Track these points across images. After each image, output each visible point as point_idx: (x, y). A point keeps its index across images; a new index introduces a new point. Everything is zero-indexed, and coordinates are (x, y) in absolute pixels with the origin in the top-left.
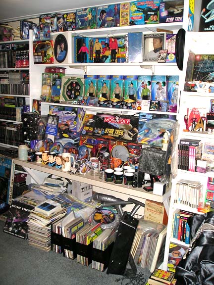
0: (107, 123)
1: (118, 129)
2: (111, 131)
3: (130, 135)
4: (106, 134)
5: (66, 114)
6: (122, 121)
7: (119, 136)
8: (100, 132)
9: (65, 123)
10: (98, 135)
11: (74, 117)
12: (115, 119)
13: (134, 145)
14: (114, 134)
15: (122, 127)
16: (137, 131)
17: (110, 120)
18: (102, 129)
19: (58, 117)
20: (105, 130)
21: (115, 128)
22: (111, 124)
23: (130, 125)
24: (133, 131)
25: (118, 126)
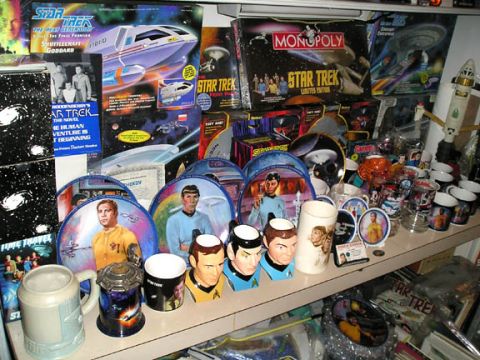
0: (284, 54)
1: (322, 67)
2: (306, 78)
3: (355, 81)
4: (295, 92)
5: (139, 38)
6: (326, 41)
7: (332, 87)
8: (273, 88)
9: (135, 81)
10: (271, 100)
11: (186, 45)
12: (304, 37)
13: (363, 107)
14: (315, 86)
15: (331, 60)
16: (368, 64)
17: (291, 41)
18: (276, 77)
19: (96, 59)
20: (286, 79)
21: (313, 67)
22: (299, 53)
23: (349, 51)
24: (360, 65)
25: (318, 57)
